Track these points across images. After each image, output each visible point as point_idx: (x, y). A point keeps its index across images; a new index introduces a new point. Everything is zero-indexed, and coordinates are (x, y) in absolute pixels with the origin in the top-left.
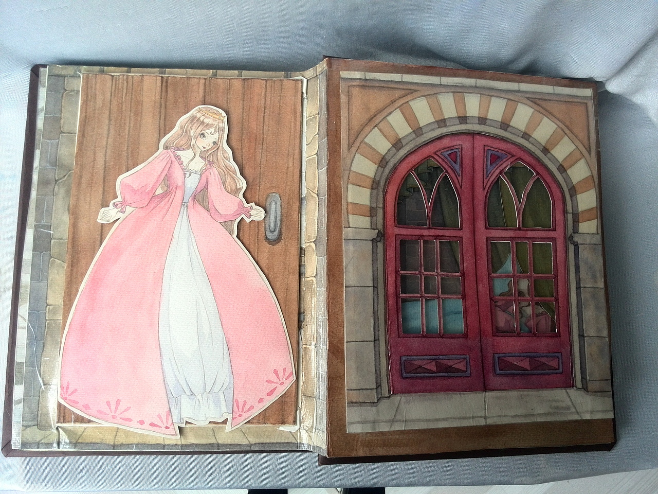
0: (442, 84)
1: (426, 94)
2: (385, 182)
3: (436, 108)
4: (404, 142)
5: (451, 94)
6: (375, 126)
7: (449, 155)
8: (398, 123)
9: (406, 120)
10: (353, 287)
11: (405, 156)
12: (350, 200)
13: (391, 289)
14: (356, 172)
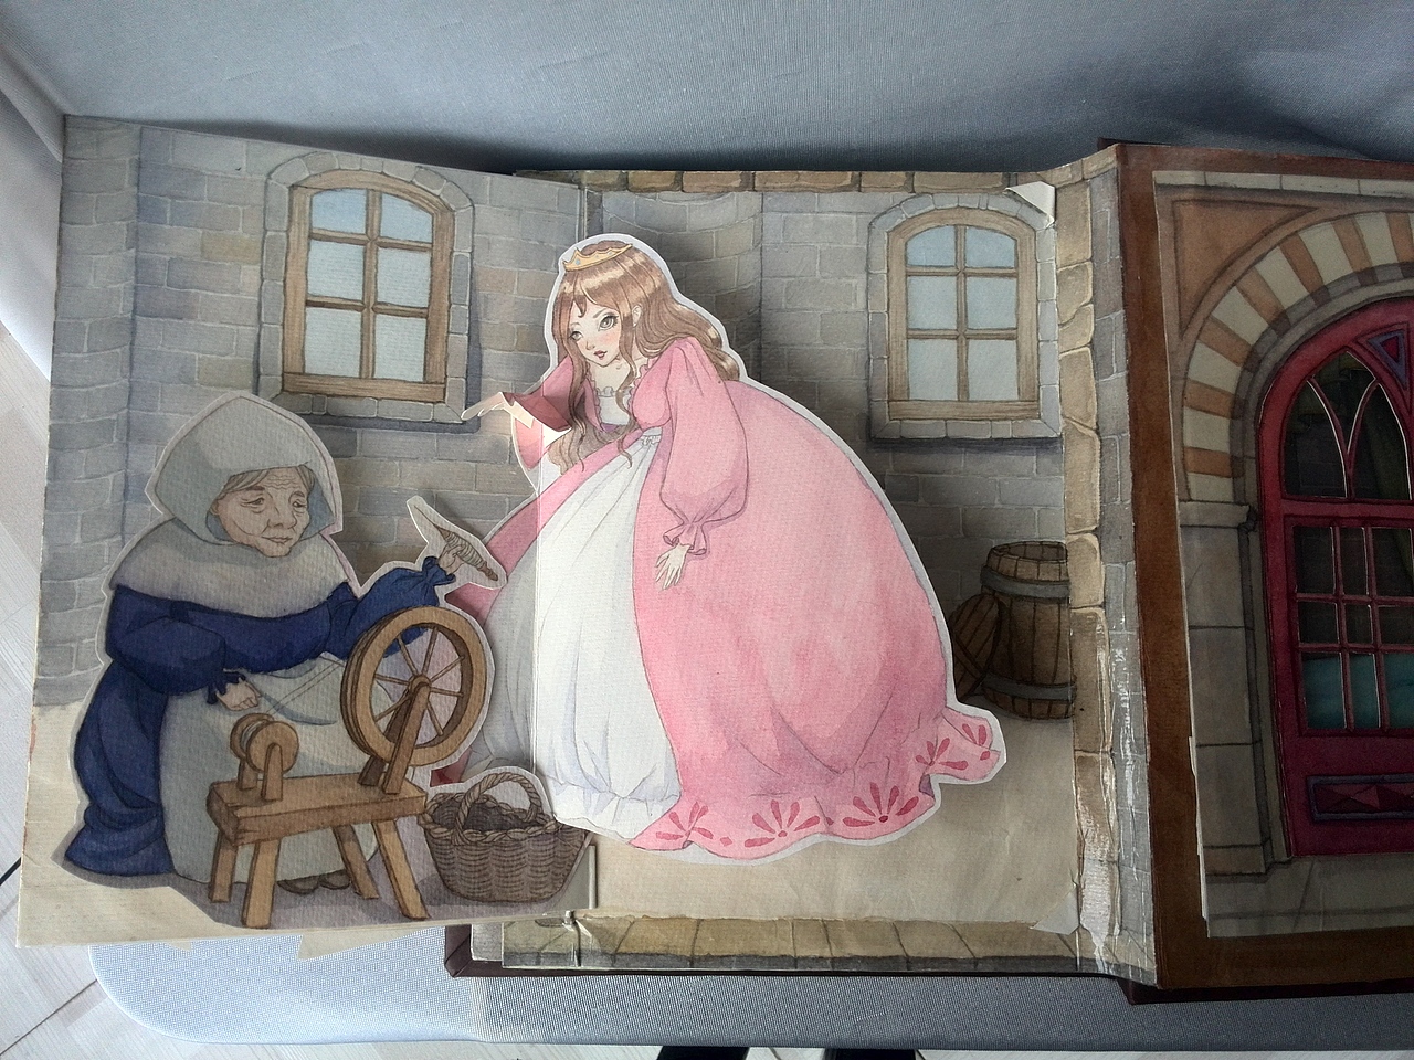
0: (1363, 193)
1: (1332, 216)
2: (1259, 403)
3: (1354, 245)
4: (1293, 317)
5: (1383, 215)
6: (1233, 285)
7: (1383, 344)
8: (1279, 277)
9: (1296, 270)
10: (1205, 627)
11: (1296, 346)
12: (1188, 442)
13: (1281, 633)
14: (1197, 383)
